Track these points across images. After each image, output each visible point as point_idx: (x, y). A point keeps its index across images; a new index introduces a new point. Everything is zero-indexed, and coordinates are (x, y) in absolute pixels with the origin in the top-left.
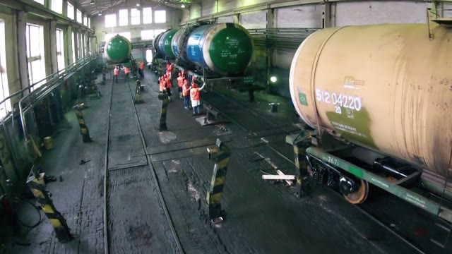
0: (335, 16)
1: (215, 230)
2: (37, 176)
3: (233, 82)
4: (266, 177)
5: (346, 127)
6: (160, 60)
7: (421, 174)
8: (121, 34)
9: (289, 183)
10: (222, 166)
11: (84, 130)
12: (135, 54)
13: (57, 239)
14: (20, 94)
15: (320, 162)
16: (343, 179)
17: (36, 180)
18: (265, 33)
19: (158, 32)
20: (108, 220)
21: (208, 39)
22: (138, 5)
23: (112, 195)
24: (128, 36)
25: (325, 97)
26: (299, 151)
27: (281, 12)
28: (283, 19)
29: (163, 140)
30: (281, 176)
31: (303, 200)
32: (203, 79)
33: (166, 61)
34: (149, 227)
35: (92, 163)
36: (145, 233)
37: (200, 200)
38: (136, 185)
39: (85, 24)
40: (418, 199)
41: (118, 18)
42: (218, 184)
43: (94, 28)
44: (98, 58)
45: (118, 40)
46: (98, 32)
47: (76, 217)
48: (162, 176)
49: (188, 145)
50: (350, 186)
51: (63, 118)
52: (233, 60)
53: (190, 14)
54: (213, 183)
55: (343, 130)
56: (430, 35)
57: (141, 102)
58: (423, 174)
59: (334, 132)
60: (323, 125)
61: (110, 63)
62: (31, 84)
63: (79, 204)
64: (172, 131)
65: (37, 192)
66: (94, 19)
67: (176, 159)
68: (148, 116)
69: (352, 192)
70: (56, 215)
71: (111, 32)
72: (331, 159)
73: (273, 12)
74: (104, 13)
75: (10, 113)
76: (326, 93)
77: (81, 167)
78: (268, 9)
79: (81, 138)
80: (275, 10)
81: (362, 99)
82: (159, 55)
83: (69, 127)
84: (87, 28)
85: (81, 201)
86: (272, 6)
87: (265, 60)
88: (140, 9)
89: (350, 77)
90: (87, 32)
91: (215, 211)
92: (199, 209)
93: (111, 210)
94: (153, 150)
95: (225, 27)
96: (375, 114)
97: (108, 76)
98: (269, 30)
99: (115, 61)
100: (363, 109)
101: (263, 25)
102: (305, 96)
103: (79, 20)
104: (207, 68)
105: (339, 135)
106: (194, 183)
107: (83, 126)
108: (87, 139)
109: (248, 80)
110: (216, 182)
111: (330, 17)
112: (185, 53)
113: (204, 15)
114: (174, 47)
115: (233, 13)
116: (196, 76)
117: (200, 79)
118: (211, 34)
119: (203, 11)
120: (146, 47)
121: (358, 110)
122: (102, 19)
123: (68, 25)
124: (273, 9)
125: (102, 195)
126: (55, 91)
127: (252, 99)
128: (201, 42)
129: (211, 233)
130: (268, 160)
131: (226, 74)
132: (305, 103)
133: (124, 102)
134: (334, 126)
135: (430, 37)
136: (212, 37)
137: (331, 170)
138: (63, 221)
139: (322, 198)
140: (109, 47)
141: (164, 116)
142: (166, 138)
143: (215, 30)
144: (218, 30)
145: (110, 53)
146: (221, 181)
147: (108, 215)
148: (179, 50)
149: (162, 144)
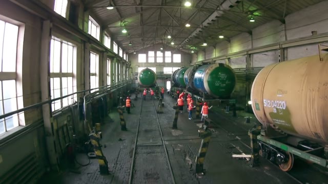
0: (287, 58)
1: (197, 179)
2: (97, 133)
3: (222, 102)
4: (234, 156)
5: (279, 121)
6: (175, 88)
7: (324, 148)
8: (150, 68)
9: (248, 159)
10: (207, 141)
11: (123, 122)
12: (159, 83)
13: (99, 173)
14: (83, 93)
15: (266, 146)
16: (279, 155)
17: (95, 135)
18: (245, 71)
19: (175, 69)
20: (133, 168)
21: (207, 73)
22: (162, 49)
23: (138, 158)
24: (154, 69)
25: (268, 103)
26: (253, 137)
27: (255, 56)
28: (256, 61)
29: (174, 134)
30: (244, 155)
31: (254, 168)
32: (203, 100)
33: (180, 89)
34: (158, 174)
35: (126, 141)
36: (155, 176)
37: (191, 165)
38: (153, 155)
39: (125, 58)
40: (316, 159)
41: (147, 57)
42: (203, 151)
43: (130, 62)
44: (132, 83)
45: (147, 71)
46: (133, 65)
47: (113, 165)
48: (171, 152)
49: (189, 137)
50: (282, 159)
51: (107, 115)
52: (222, 88)
53: (197, 58)
54: (200, 151)
55: (279, 123)
56: (320, 59)
57: (161, 113)
58: (325, 148)
59: (274, 126)
60: (268, 122)
61: (141, 86)
62: (91, 88)
63: (116, 159)
64: (180, 130)
65: (94, 142)
66: (130, 55)
67: (181, 144)
68: (165, 121)
69: (283, 163)
70: (103, 158)
71: (142, 67)
72: (272, 142)
73: (250, 57)
74: (138, 52)
75: (76, 102)
76: (269, 101)
77: (119, 142)
78: (247, 54)
79: (120, 127)
80: (251, 55)
81: (286, 103)
82: (175, 84)
83: (112, 121)
84: (126, 61)
85: (118, 158)
86: (249, 53)
87: (245, 89)
88: (163, 52)
89: (280, 90)
90: (125, 64)
91: (199, 168)
92: (191, 168)
93: (136, 165)
94: (166, 139)
95: (218, 66)
96: (293, 110)
97: (139, 96)
98: (247, 69)
99: (144, 86)
100: (287, 107)
101: (244, 66)
102: (258, 104)
103: (121, 55)
104: (206, 93)
105: (277, 127)
106: (190, 156)
107: (122, 120)
108: (124, 128)
109: (232, 101)
110: (202, 150)
111: (284, 58)
112: (193, 83)
113: (207, 58)
114: (185, 79)
115: (225, 57)
116: (199, 98)
117: (201, 100)
118: (209, 70)
119: (206, 56)
120: (167, 79)
121: (284, 109)
122: (136, 57)
123: (114, 57)
124: (250, 54)
125: (131, 157)
126: (104, 97)
127: (235, 115)
128: (203, 76)
129: (195, 180)
130: (238, 148)
131: (218, 97)
132: (258, 109)
133: (150, 111)
134: (274, 121)
135: (321, 60)
136: (210, 72)
137: (273, 150)
138: (106, 162)
139: (266, 168)
140: (141, 76)
141: (176, 119)
142: (175, 133)
143: (212, 68)
144: (214, 68)
145: (141, 80)
146: (204, 150)
147: (134, 166)
148: (189, 81)
149: (173, 136)
